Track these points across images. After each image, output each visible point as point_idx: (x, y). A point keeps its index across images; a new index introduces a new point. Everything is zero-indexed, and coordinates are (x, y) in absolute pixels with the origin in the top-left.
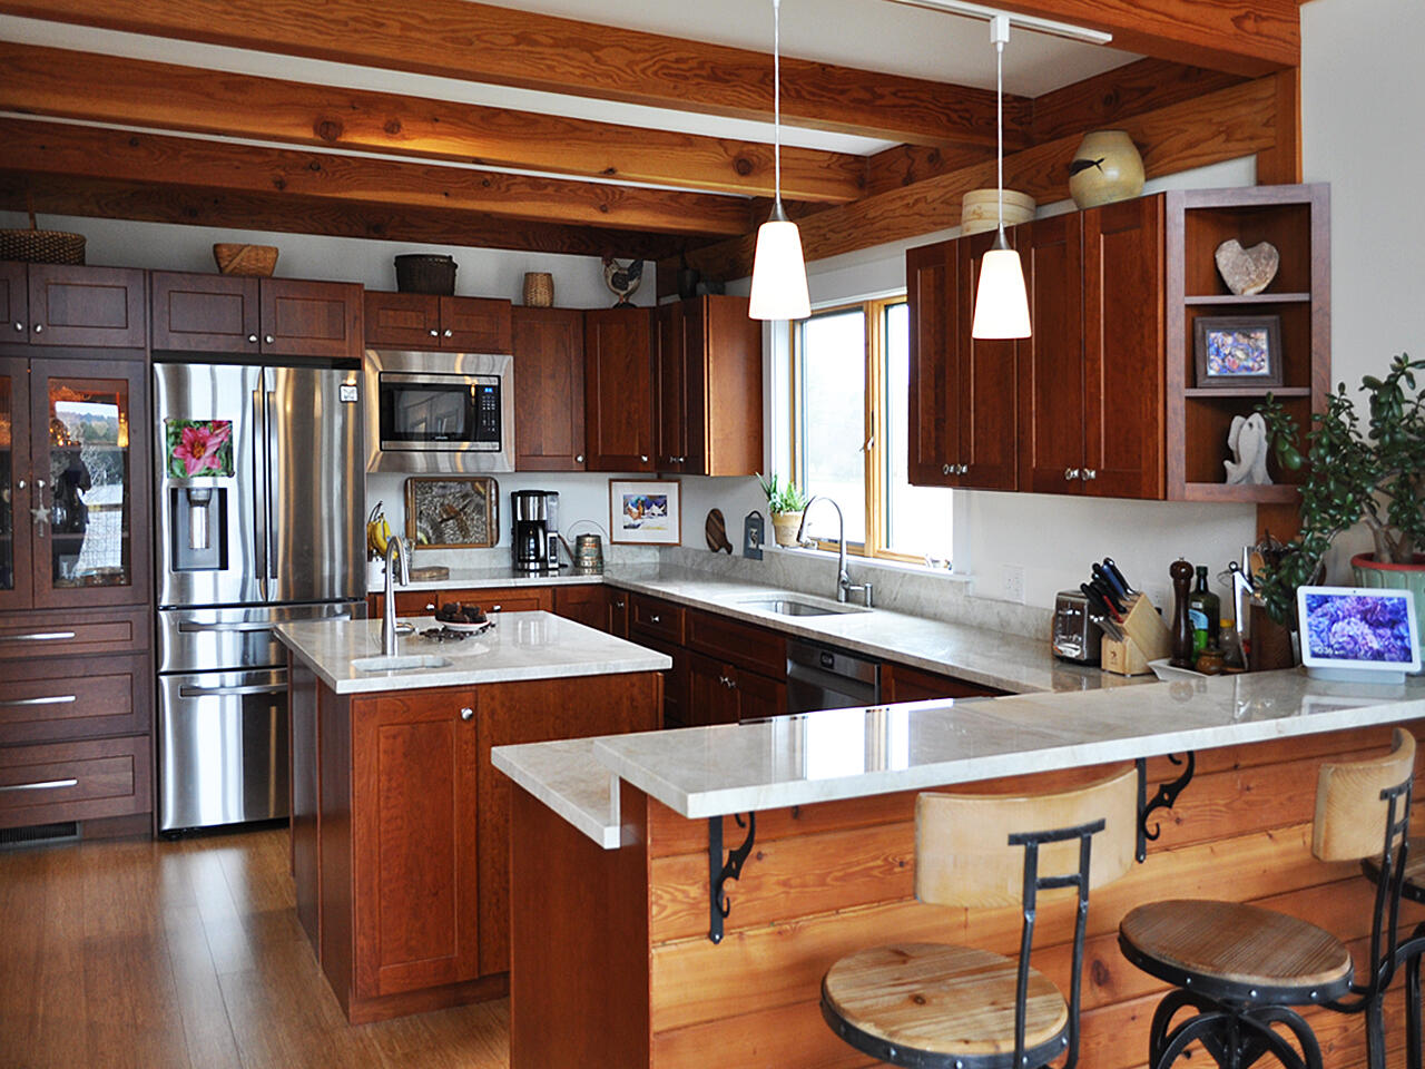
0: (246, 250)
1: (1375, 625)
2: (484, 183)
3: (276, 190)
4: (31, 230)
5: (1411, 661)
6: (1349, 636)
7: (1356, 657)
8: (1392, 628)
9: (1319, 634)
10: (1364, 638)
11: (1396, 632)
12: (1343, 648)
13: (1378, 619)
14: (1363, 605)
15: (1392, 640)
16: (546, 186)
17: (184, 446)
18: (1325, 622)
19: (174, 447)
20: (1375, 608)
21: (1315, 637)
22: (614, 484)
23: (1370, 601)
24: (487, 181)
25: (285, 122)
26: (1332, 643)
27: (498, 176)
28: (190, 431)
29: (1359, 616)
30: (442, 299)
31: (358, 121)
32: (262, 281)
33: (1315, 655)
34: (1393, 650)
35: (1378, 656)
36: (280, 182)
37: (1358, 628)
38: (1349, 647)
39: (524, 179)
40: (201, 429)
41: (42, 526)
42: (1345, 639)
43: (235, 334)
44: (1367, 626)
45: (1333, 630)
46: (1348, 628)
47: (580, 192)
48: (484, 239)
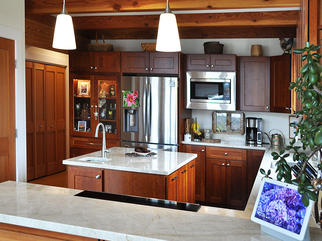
0: (148, 44)
1: (290, 207)
2: (209, 17)
3: (146, 27)
4: (96, 44)
5: (299, 233)
6: (276, 210)
7: (274, 223)
8: (297, 211)
9: (263, 204)
10: (282, 213)
11: (298, 214)
12: (270, 216)
13: (292, 204)
14: (288, 194)
15: (295, 218)
16: (232, 15)
17: (127, 98)
18: (268, 198)
19: (125, 98)
20: (294, 197)
21: (260, 207)
22: (290, 117)
23: (292, 192)
24: (211, 16)
25: (106, 7)
26: (267, 212)
27: (214, 14)
28: (129, 94)
29: (284, 200)
30: (211, 55)
31: (125, 3)
32: (150, 53)
33: (257, 216)
34: (293, 224)
35: (284, 225)
36: (146, 24)
37: (281, 206)
38: (273, 216)
39: (224, 14)
40: (131, 94)
41: (96, 117)
42: (273, 211)
43: (143, 68)
44: (286, 206)
45: (270, 205)
46: (277, 205)
47: (245, 16)
48: (242, 36)
